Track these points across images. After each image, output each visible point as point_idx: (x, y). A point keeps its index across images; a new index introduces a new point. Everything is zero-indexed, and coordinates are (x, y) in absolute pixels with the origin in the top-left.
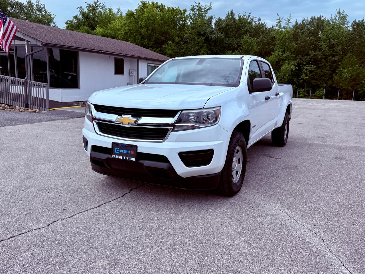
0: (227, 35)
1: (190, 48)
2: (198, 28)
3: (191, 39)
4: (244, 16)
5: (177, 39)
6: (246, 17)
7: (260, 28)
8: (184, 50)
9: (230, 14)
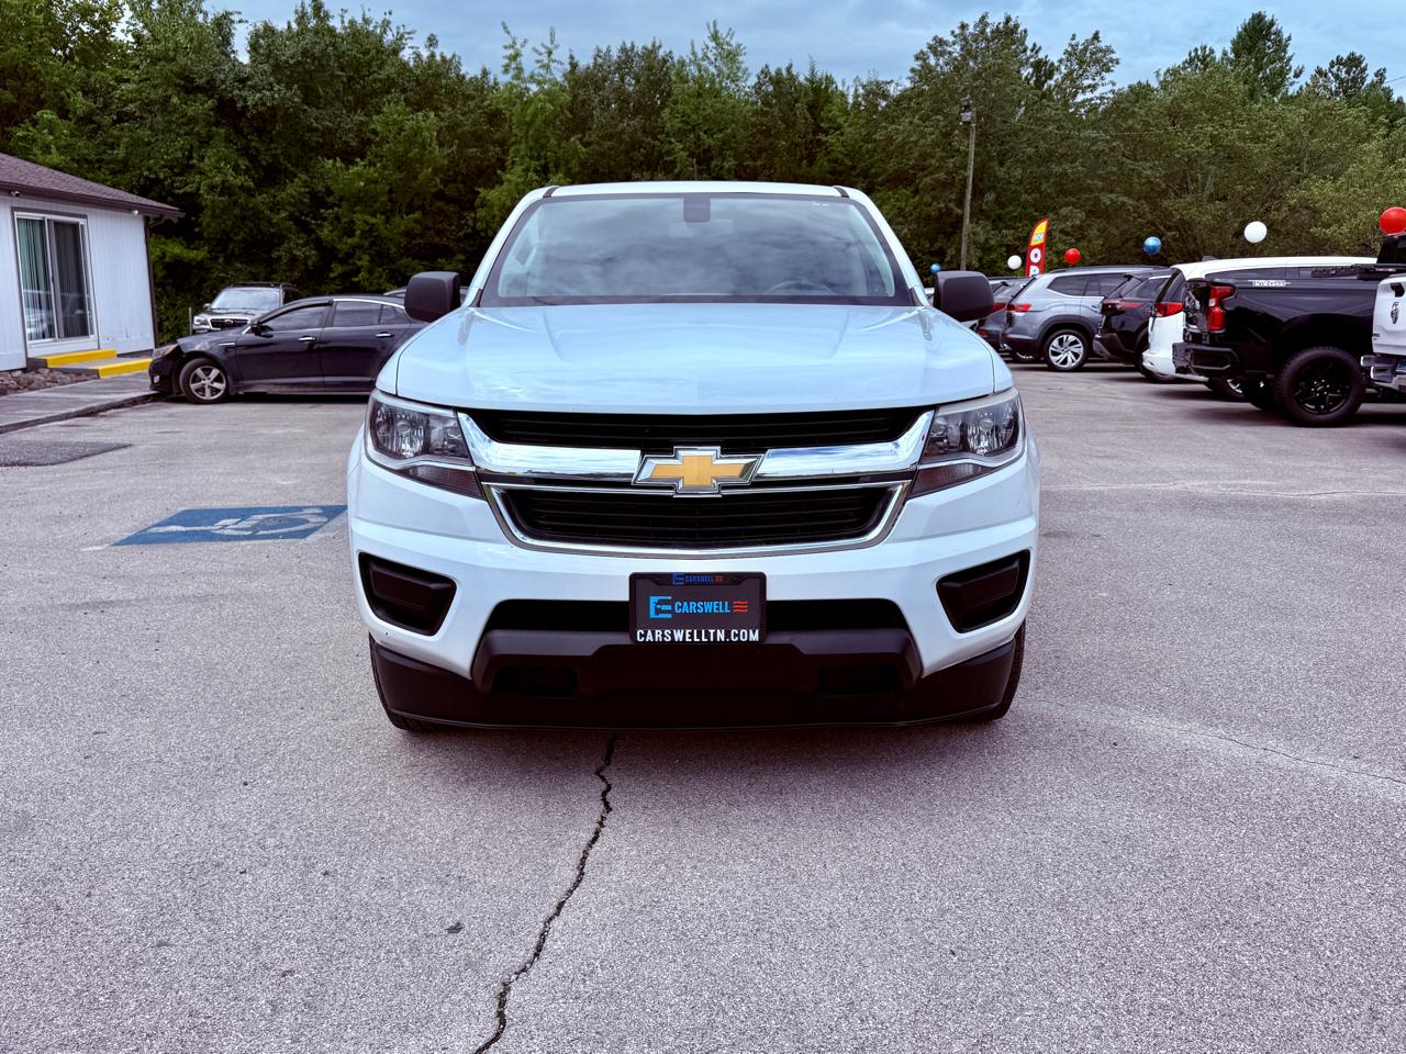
0: (310, 96)
1: (149, 144)
2: (182, 60)
3: (147, 106)
4: (366, 21)
5: (80, 103)
6: (376, 27)
7: (438, 76)
8: (120, 152)
9: (309, 10)
